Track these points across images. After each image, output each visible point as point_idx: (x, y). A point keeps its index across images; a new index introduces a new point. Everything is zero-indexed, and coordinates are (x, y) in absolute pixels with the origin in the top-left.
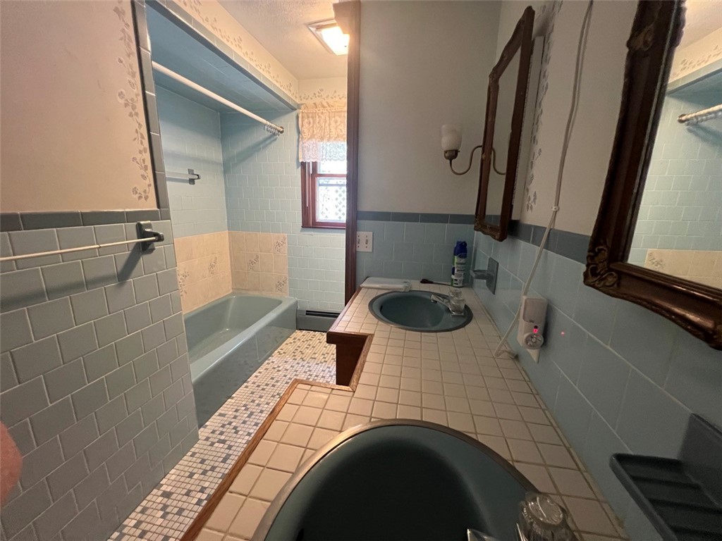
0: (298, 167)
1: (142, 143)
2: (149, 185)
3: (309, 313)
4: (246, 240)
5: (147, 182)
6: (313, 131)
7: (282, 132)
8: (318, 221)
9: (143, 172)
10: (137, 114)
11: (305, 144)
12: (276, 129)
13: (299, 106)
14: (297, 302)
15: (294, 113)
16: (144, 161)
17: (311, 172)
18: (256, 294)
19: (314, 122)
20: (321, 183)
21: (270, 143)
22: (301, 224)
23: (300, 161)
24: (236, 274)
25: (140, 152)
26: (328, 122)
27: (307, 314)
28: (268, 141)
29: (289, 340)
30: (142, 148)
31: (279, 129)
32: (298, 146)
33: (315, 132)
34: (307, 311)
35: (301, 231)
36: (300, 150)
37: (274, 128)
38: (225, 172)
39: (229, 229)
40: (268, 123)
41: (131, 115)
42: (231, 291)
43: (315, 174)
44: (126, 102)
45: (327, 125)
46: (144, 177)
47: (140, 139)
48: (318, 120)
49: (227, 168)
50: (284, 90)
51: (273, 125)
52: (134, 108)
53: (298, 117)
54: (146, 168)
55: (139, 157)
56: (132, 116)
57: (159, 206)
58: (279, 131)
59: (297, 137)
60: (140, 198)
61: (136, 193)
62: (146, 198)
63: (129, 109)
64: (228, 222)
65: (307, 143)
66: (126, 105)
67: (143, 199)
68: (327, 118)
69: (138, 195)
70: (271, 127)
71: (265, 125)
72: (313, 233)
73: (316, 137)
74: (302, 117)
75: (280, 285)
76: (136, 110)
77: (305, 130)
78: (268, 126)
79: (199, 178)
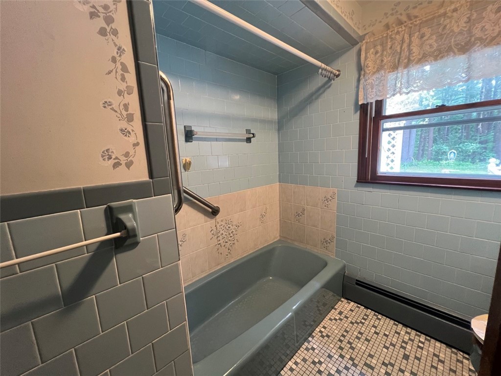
0: (356, 112)
1: (123, 79)
2: (137, 144)
3: (359, 283)
4: (294, 192)
5: (132, 139)
6: (382, 61)
7: (338, 76)
8: (379, 174)
9: (124, 124)
10: (115, 33)
11: (368, 81)
12: (331, 72)
13: (362, 38)
14: (344, 267)
15: (355, 50)
16: (126, 107)
17: (373, 116)
18: (302, 246)
19: (383, 51)
20: (385, 127)
21: (324, 91)
22: (356, 180)
23: (360, 103)
24: (284, 224)
25: (120, 93)
26: (407, 41)
27: (357, 284)
28: (322, 90)
29: (333, 314)
30: (123, 86)
31: (335, 72)
32: (358, 87)
33: (385, 61)
34: (357, 280)
35: (356, 186)
36: (361, 90)
37: (329, 71)
38: (279, 130)
39: (280, 182)
40: (323, 66)
41: (102, 32)
42: (279, 238)
43: (380, 116)
44: (93, 10)
45: (405, 45)
46: (125, 132)
47: (121, 72)
48: (389, 44)
49: (281, 125)
50: (345, 18)
51: (328, 68)
52: (109, 20)
53: (360, 51)
54: (130, 118)
55: (116, 101)
56: (105, 35)
57: (151, 175)
58: (335, 75)
59: (357, 76)
60: (116, 165)
61: (110, 158)
62: (129, 165)
63: (100, 23)
64: (279, 175)
65: (372, 79)
66: (93, 15)
67: (123, 167)
68: (406, 36)
69: (112, 162)
70: (326, 70)
71: (320, 68)
72: (371, 189)
73: (386, 67)
74: (366, 50)
75: (326, 242)
76: (113, 26)
77: (370, 63)
78: (323, 69)
79: (254, 137)
